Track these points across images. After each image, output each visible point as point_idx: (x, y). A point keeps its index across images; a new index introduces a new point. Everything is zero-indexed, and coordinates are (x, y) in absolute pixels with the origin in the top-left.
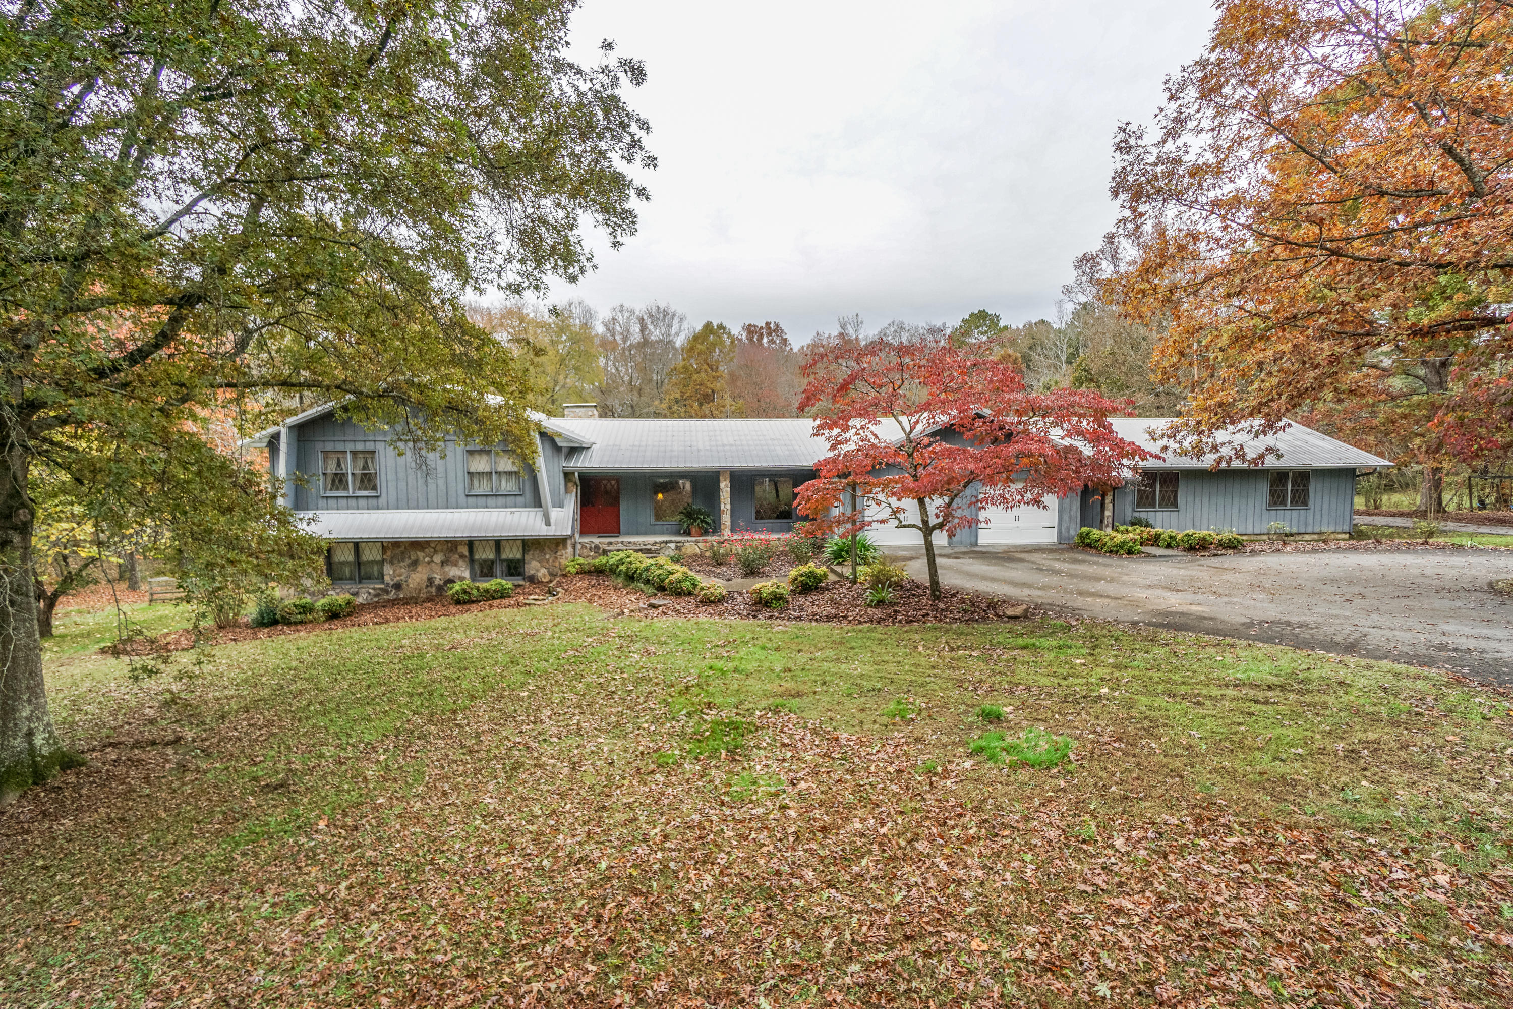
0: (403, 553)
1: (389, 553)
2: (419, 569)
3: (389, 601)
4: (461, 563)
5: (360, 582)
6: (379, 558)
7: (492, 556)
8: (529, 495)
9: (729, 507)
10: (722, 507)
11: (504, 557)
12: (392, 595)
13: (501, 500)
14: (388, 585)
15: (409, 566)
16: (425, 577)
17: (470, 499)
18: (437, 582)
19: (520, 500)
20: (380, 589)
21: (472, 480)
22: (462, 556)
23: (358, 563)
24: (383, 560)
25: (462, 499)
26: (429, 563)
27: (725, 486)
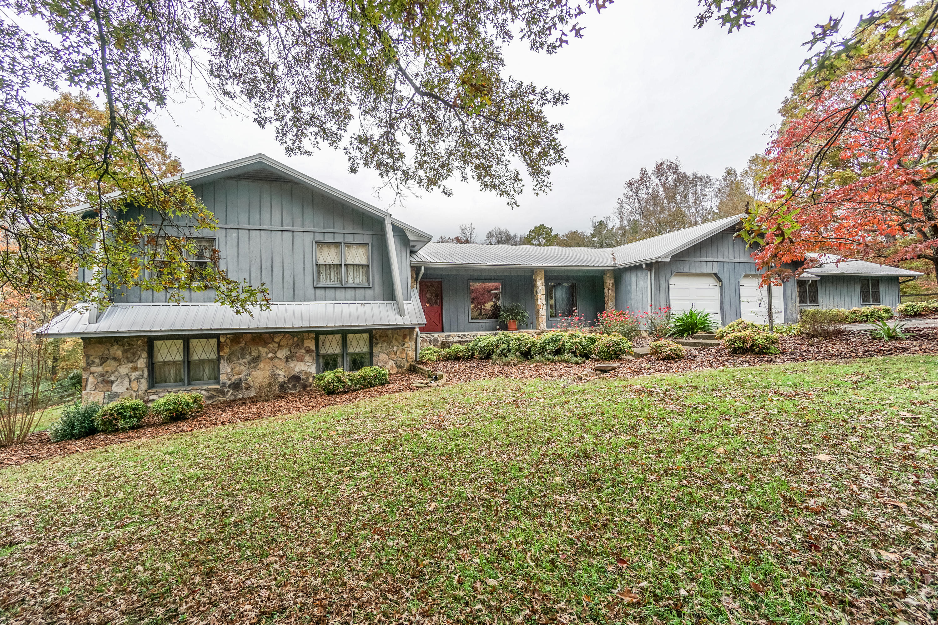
0: (243, 349)
1: (227, 350)
2: (261, 365)
3: (225, 402)
4: (307, 358)
5: (189, 384)
6: (213, 356)
7: (338, 351)
8: (378, 288)
9: (544, 302)
10: (539, 303)
11: (351, 350)
12: (229, 396)
13: (350, 293)
14: (224, 385)
15: (249, 363)
16: (268, 374)
17: (318, 292)
18: (281, 379)
19: (369, 292)
20: (215, 390)
21: (319, 273)
22: (308, 351)
23: (188, 362)
24: (219, 359)
25: (310, 291)
26: (272, 359)
27: (540, 284)
